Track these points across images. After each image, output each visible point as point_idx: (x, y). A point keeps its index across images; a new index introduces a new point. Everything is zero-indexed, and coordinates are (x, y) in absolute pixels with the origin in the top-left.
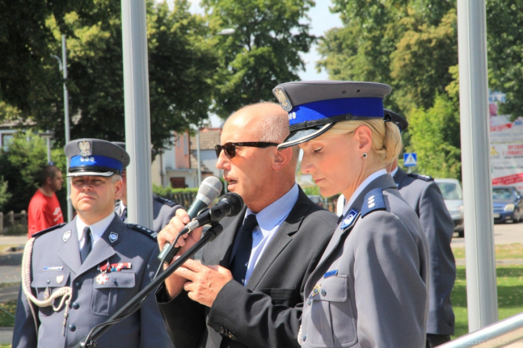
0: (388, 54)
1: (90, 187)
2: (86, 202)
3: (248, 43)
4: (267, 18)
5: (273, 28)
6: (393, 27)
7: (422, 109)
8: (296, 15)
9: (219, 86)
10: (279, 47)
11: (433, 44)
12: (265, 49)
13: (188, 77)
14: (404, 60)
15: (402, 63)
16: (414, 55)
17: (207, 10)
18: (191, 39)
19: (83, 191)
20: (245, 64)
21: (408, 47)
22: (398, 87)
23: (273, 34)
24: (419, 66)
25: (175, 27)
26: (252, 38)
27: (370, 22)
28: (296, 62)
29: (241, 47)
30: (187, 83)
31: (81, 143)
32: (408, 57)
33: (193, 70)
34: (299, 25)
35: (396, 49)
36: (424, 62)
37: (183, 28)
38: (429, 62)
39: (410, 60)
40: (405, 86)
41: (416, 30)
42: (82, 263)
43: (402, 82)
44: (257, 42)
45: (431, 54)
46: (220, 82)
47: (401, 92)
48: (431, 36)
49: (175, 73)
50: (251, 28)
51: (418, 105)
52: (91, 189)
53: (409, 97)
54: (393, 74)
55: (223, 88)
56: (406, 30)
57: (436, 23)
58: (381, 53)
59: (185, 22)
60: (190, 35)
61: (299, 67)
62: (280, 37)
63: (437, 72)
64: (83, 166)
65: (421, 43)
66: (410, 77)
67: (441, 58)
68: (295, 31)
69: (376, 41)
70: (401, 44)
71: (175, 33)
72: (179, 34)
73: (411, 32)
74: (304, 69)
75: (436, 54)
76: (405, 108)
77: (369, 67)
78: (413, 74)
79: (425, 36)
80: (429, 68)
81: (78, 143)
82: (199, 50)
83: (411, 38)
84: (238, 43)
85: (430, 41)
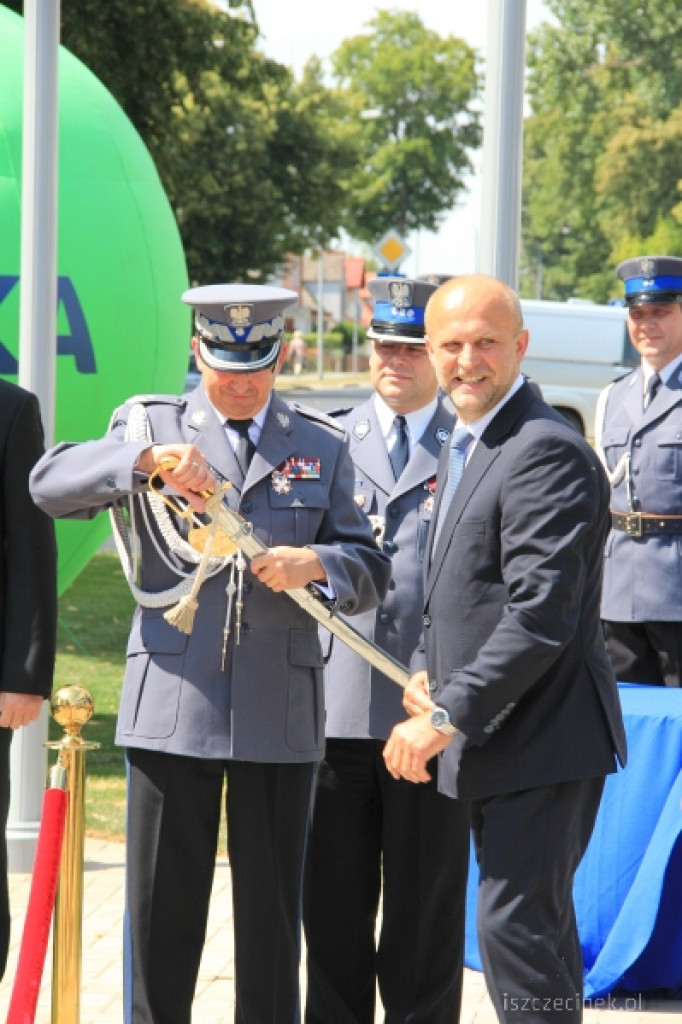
0: (592, 156)
1: (404, 360)
2: (394, 383)
3: (395, 131)
4: (425, 97)
5: (432, 112)
6: (603, 121)
7: (638, 237)
8: (465, 96)
9: (356, 193)
10: (440, 141)
11: (659, 145)
12: (419, 143)
13: (317, 176)
14: (616, 167)
15: (613, 172)
16: (631, 161)
17: (341, 82)
18: (326, 121)
19: (391, 366)
20: (391, 162)
21: (623, 149)
22: (604, 206)
23: (430, 121)
24: (636, 177)
25: (301, 106)
26: (402, 126)
27: (576, 110)
28: (461, 161)
29: (386, 137)
30: (315, 185)
31: (395, 286)
32: (622, 163)
33: (324, 166)
34: (468, 111)
35: (604, 150)
36: (643, 172)
37: (313, 107)
38: (651, 172)
39: (625, 168)
40: (615, 204)
41: (636, 125)
42: (396, 480)
43: (611, 199)
44: (408, 131)
45: (654, 160)
46: (358, 187)
47: (608, 213)
48: (658, 134)
49: (300, 169)
50: (401, 111)
51: (633, 233)
52: (405, 364)
53: (620, 220)
54: (599, 187)
55: (364, 195)
56: (621, 123)
57: (664, 116)
58: (582, 156)
59: (316, 98)
60: (322, 117)
61: (465, 170)
62: (441, 127)
63: (662, 185)
64: (393, 322)
65: (641, 144)
66: (622, 192)
67: (667, 167)
68: (462, 119)
69: (577, 138)
70: (613, 144)
71: (302, 114)
72: (307, 115)
73: (629, 128)
74: (472, 172)
75: (661, 162)
76: (613, 236)
77: (563, 175)
78: (627, 188)
79: (647, 135)
80: (651, 181)
81: (391, 285)
82: (334, 138)
83: (628, 136)
84: (381, 132)
85: (654, 142)
